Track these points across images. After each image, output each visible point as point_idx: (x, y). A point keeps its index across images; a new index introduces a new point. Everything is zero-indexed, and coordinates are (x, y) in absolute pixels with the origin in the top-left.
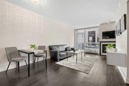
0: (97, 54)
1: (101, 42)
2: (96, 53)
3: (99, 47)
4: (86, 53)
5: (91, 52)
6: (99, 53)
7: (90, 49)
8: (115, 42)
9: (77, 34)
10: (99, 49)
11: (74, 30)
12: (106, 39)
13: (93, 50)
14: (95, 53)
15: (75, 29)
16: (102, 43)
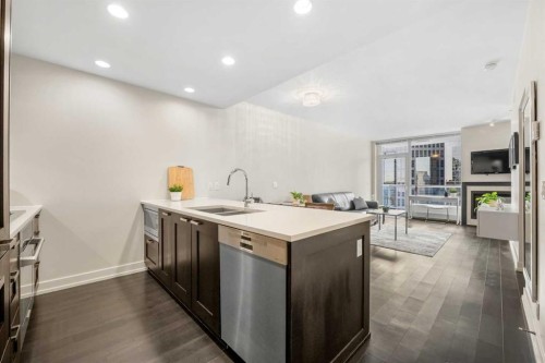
0: (454, 223)
1: (465, 185)
2: (451, 219)
3: (459, 199)
4: (414, 219)
5: (430, 217)
6: (459, 219)
7: (429, 205)
8: (509, 184)
9: (378, 156)
10: (460, 208)
11: (369, 144)
12: (484, 175)
13: (437, 209)
14: (445, 218)
15: (372, 142)
16: (470, 189)
